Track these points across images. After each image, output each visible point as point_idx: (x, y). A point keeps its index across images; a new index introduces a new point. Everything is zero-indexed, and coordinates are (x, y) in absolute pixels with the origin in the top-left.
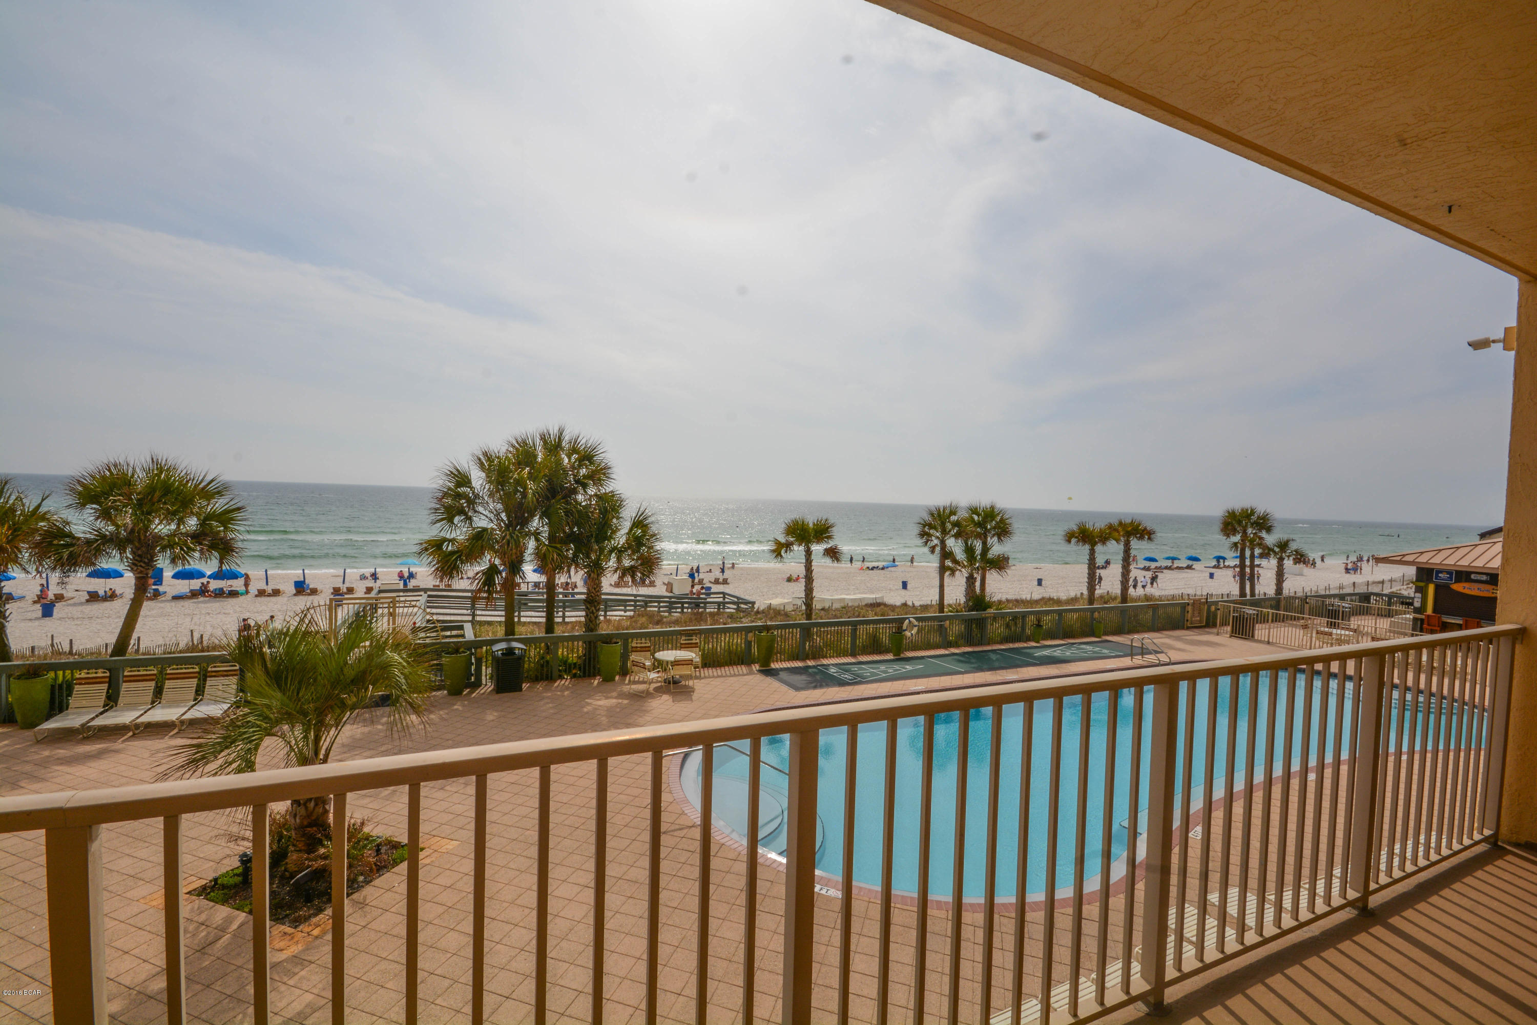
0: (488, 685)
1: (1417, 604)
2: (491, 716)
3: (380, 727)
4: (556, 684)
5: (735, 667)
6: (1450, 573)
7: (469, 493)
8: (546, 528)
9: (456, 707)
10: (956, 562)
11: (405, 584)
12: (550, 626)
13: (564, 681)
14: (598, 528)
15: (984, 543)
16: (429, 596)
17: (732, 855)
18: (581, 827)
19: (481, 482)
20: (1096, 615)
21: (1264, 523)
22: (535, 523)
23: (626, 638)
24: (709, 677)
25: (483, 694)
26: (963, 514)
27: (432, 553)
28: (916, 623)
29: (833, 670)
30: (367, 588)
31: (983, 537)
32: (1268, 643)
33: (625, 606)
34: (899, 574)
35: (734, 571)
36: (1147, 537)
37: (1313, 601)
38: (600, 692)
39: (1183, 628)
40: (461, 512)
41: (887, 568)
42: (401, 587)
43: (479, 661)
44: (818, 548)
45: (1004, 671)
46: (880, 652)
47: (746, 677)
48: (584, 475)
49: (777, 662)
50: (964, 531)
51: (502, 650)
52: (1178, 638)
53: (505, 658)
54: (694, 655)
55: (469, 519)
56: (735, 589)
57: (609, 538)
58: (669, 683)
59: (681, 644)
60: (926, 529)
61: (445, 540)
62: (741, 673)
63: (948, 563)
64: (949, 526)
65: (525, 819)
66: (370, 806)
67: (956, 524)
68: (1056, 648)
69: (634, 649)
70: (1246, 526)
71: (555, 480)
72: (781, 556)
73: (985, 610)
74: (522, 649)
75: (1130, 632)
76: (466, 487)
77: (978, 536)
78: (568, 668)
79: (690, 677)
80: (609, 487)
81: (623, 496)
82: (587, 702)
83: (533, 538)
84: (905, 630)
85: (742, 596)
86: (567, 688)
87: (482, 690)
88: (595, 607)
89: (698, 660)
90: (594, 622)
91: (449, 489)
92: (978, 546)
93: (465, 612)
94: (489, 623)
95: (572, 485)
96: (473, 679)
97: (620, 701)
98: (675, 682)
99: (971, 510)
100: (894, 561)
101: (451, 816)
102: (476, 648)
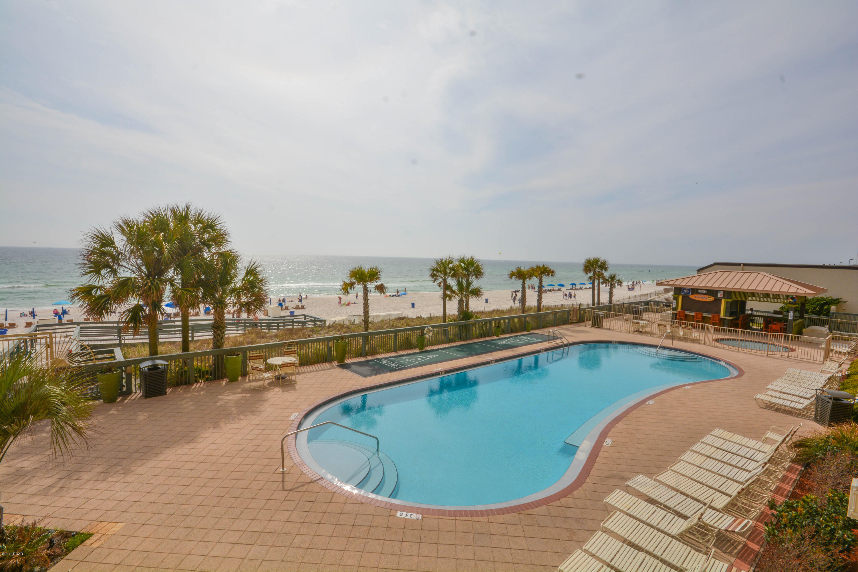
0: (137, 392)
1: (674, 306)
2: (142, 416)
3: (44, 435)
4: (193, 387)
5: (321, 364)
6: (689, 290)
7: (113, 252)
8: (180, 276)
9: (111, 412)
10: (453, 291)
11: (60, 319)
12: (185, 345)
13: (199, 385)
14: (221, 276)
15: (468, 280)
16: (81, 328)
17: (342, 500)
18: (226, 496)
19: (123, 243)
20: (527, 319)
21: (603, 266)
22: (171, 273)
23: (245, 351)
24: (305, 373)
25: (134, 399)
26: (456, 263)
27: (82, 297)
28: (431, 329)
29: (384, 362)
30: (27, 323)
31: (467, 276)
32: (610, 329)
33: (237, 327)
34: (409, 298)
35: (307, 301)
36: (550, 274)
37: (626, 306)
38: (228, 390)
39: (568, 324)
40: (107, 265)
41: (401, 295)
42: (57, 321)
43: (129, 376)
44: (371, 286)
45: (484, 355)
46: (411, 348)
47: (329, 370)
48: (208, 239)
49: (348, 358)
50: (457, 273)
51: (148, 366)
52: (567, 329)
53: (150, 372)
54: (295, 359)
55: (115, 272)
56: (311, 311)
57: (229, 283)
58: (278, 379)
59: (285, 352)
60: (435, 272)
61: (92, 287)
62: (326, 368)
63: (448, 292)
64: (448, 271)
65: (179, 496)
66: (40, 503)
67: (453, 269)
68: (508, 339)
69: (252, 358)
70: (595, 268)
71: (185, 242)
72: (348, 292)
73: (469, 319)
74: (164, 365)
75: (544, 327)
76: (112, 247)
77: (465, 276)
78: (202, 374)
79: (293, 374)
80: (226, 248)
81: (238, 253)
82: (218, 399)
83: (168, 283)
84: (425, 334)
85: (318, 317)
86: (202, 389)
87: (132, 397)
88: (221, 331)
89: (297, 362)
90: (220, 341)
91: (95, 248)
92: (465, 282)
93: (113, 338)
94: (134, 345)
95: (199, 245)
96: (124, 389)
97: (244, 395)
98: (283, 378)
99: (460, 261)
100: (405, 291)
101: (116, 502)
102: (126, 367)
